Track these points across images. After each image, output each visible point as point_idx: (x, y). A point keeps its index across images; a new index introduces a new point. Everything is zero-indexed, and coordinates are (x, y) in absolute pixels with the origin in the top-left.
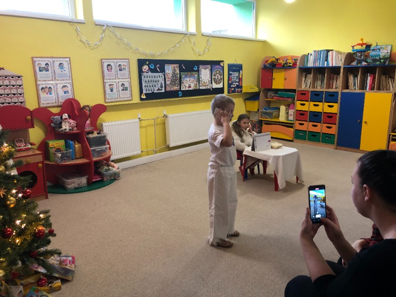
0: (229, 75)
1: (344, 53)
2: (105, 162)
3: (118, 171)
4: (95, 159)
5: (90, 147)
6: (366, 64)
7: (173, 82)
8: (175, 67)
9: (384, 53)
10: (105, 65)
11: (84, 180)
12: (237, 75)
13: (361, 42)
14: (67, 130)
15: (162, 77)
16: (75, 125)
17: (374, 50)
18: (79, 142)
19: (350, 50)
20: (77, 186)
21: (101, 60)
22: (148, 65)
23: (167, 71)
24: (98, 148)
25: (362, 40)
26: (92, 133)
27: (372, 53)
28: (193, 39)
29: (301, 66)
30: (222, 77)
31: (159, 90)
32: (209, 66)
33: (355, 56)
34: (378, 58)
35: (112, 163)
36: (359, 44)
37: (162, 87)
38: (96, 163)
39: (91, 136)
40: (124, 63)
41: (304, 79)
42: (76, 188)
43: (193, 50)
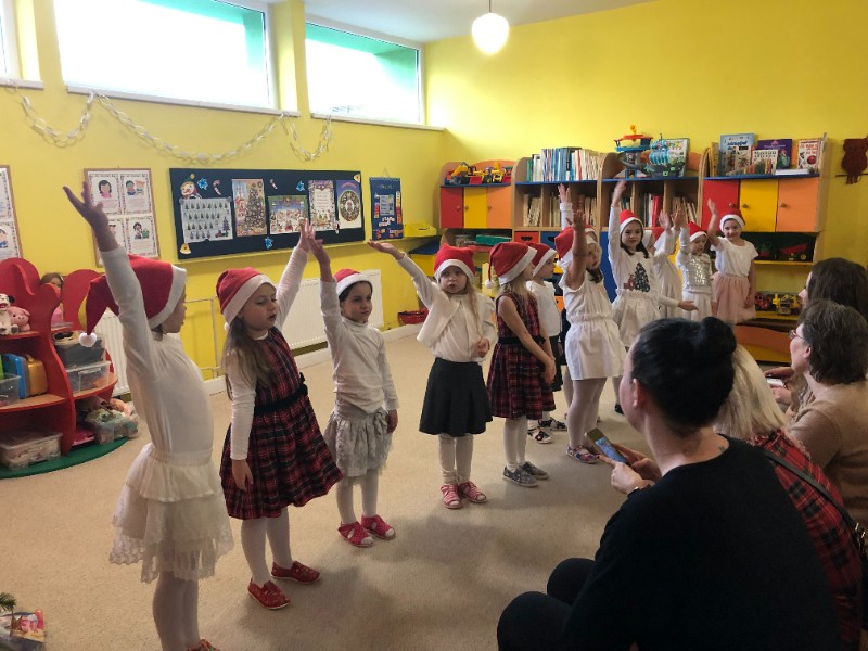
0: (374, 200)
1: (602, 154)
2: (102, 400)
3: (132, 418)
4: (78, 394)
5: (66, 366)
6: (643, 175)
7: (252, 218)
8: (254, 185)
9: (674, 154)
10: (95, 182)
11: (51, 445)
12: (391, 200)
13: (632, 133)
14: (8, 332)
15: (226, 207)
16: (26, 319)
17: (656, 148)
18: (36, 358)
19: (613, 149)
20: (34, 459)
21: (86, 171)
22: (194, 181)
23: (236, 195)
24: (85, 369)
25: (633, 128)
26: (70, 335)
27: (653, 154)
28: (292, 127)
29: (520, 182)
30: (358, 205)
31: (220, 234)
32: (331, 182)
33: (622, 159)
34: (665, 164)
35: (119, 402)
36: (627, 137)
37: (226, 228)
38: (80, 402)
39: (66, 342)
40: (138, 179)
41: (526, 208)
42: (31, 464)
43: (293, 149)
